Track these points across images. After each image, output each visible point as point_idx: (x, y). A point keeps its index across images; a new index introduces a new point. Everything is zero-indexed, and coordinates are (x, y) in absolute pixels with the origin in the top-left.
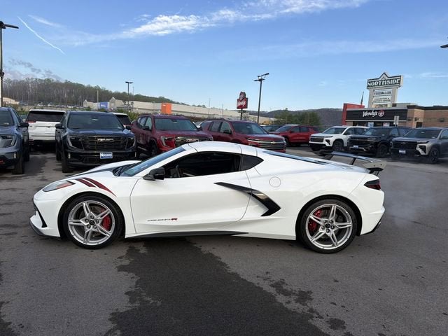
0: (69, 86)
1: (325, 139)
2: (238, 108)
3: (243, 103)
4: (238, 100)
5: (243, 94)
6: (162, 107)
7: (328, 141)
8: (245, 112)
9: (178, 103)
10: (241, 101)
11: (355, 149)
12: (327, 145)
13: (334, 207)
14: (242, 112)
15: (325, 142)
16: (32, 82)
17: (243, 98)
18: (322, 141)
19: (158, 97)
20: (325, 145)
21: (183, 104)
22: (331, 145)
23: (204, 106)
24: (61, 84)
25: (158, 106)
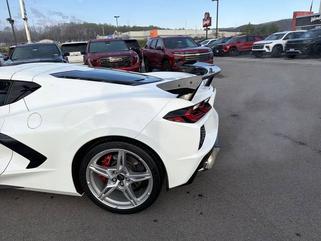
0: (87, 26)
1: (265, 45)
2: (204, 27)
3: (208, 22)
4: (204, 20)
5: (207, 14)
6: (151, 33)
7: (268, 47)
8: (209, 29)
9: (164, 29)
10: (206, 20)
11: (291, 52)
12: (267, 50)
13: (122, 153)
14: (207, 30)
15: (265, 49)
16: (62, 26)
17: (208, 17)
18: (263, 48)
19: (148, 26)
20: (265, 51)
21: (169, 29)
22: (271, 51)
23: (183, 29)
24: (80, 25)
25: (148, 33)
